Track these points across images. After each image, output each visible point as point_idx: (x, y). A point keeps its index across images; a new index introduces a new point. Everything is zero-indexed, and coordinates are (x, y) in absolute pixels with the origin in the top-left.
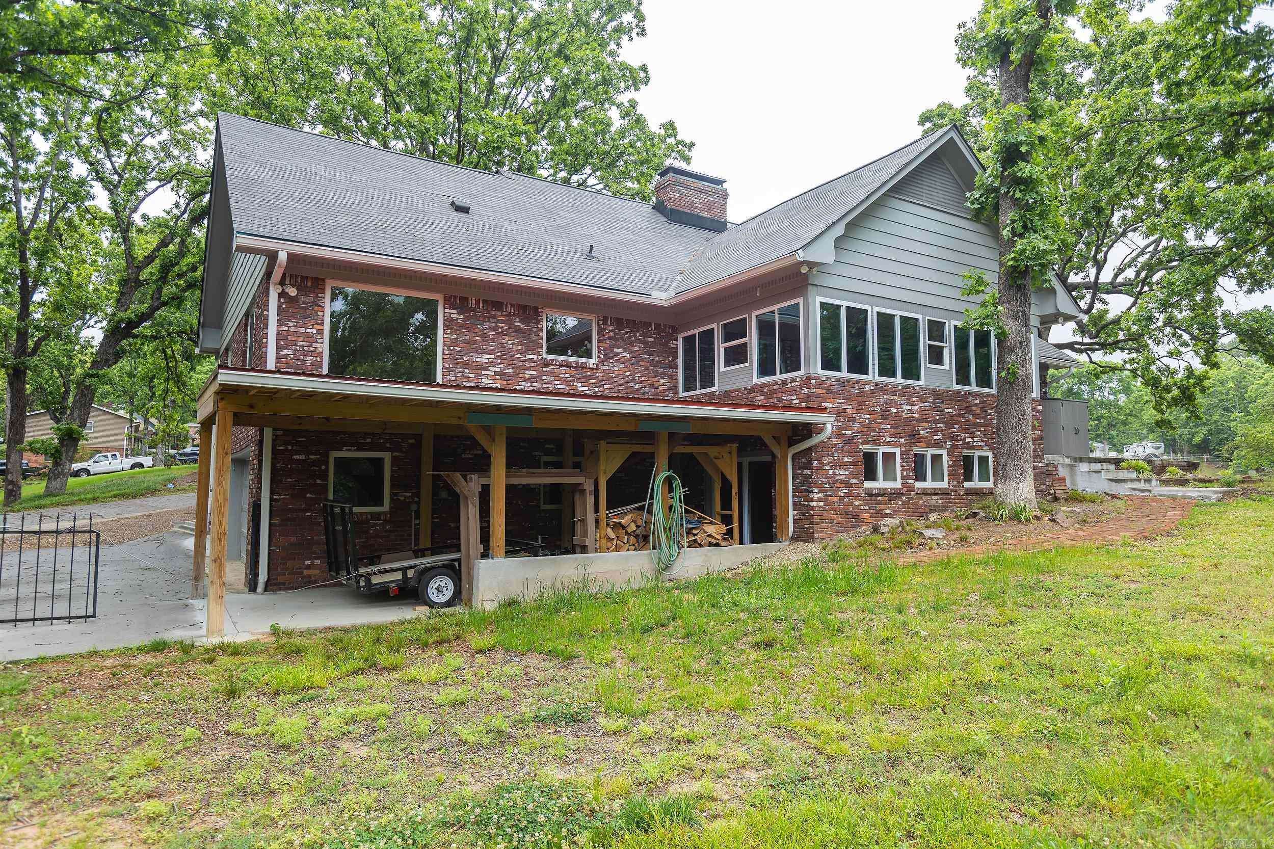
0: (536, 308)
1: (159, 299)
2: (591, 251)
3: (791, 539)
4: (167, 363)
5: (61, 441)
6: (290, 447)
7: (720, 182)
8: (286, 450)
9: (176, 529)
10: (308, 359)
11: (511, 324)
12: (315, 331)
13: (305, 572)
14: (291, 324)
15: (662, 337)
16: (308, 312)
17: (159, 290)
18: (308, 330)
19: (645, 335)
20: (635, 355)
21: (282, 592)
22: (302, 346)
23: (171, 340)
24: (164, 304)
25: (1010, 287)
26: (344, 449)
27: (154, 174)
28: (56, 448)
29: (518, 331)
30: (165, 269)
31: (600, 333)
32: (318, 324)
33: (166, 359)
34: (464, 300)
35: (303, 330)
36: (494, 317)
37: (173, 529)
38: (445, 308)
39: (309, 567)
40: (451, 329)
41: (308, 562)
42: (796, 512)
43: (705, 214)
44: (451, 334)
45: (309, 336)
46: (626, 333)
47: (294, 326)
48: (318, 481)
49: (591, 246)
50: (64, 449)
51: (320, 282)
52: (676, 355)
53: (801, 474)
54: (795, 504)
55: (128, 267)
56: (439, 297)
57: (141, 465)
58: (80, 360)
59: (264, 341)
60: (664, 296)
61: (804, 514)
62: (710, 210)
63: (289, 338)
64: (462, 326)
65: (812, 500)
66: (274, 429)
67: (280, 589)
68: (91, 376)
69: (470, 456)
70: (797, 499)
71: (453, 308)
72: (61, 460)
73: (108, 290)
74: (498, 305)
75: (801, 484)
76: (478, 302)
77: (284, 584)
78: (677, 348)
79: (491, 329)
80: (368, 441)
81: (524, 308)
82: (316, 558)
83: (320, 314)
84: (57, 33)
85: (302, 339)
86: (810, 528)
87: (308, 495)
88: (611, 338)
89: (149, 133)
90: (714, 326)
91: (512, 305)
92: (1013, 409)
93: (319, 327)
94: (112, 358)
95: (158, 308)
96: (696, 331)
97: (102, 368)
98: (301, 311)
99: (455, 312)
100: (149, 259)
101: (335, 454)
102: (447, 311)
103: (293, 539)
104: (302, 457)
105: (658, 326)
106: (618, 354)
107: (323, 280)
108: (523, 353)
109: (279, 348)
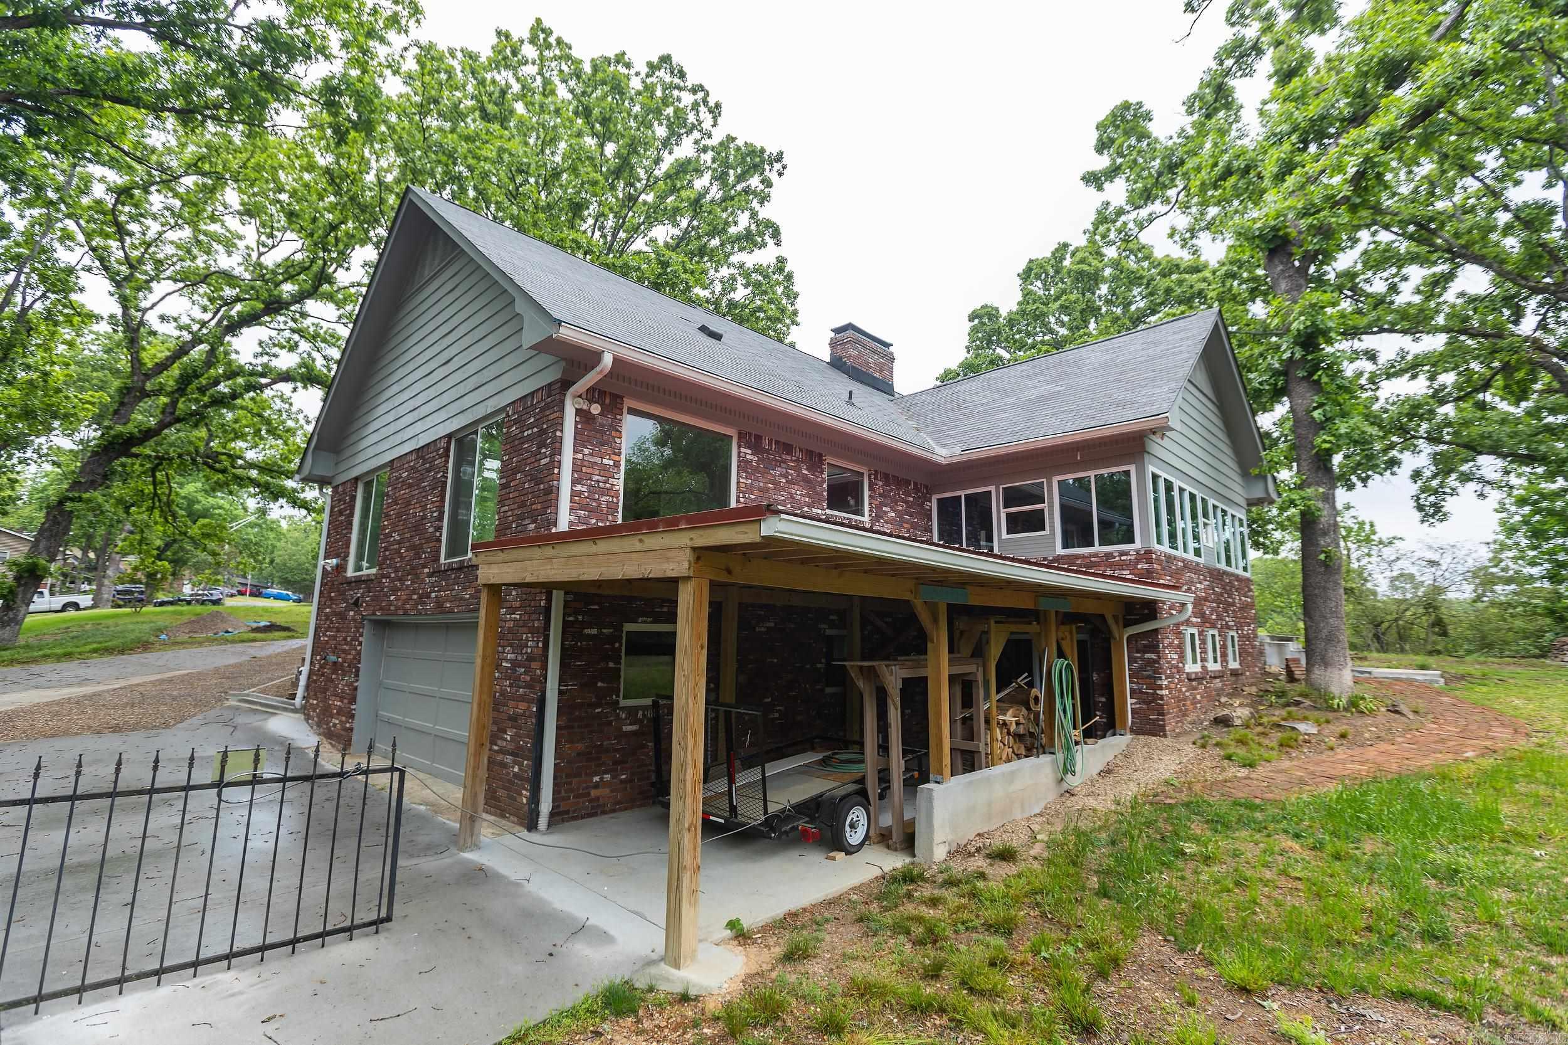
0: (820, 455)
1: (173, 413)
2: (850, 397)
3: (1132, 731)
4: (155, 489)
5: (17, 579)
6: (580, 618)
7: (888, 345)
8: (576, 620)
9: (233, 702)
10: (604, 498)
11: (798, 470)
12: (611, 463)
13: (594, 793)
14: (586, 451)
15: (919, 497)
16: (605, 438)
17: (174, 403)
18: (605, 461)
19: (907, 494)
20: (900, 514)
21: (567, 824)
22: (598, 481)
23: (182, 463)
24: (178, 420)
25: (1319, 468)
26: (640, 620)
27: (168, 273)
28: (10, 587)
29: (806, 480)
30: (186, 380)
31: (871, 489)
32: (615, 454)
33: (154, 483)
34: (759, 438)
35: (598, 460)
36: (784, 462)
37: (228, 703)
38: (739, 447)
39: (597, 786)
40: (746, 472)
41: (596, 779)
42: (1134, 701)
43: (877, 375)
44: (747, 478)
45: (604, 468)
46: (892, 490)
47: (591, 454)
48: (611, 665)
49: (851, 393)
50: (21, 589)
51: (619, 400)
52: (930, 519)
53: (1142, 659)
54: (1132, 691)
55: (133, 373)
56: (731, 432)
57: (76, 606)
58: (9, 479)
59: (556, 471)
60: (944, 452)
61: (1144, 702)
62: (881, 371)
63: (584, 469)
64: (756, 470)
65: (1161, 688)
66: (566, 593)
67: (563, 821)
68: (72, 500)
69: (763, 629)
70: (1135, 686)
71: (749, 448)
72: (15, 602)
73: (80, 399)
74: (788, 448)
75: (1142, 668)
76: (770, 444)
77: (567, 812)
78: (931, 510)
79: (781, 475)
80: (665, 609)
81: (810, 453)
82: (606, 772)
83: (618, 440)
84: (118, 77)
85: (597, 472)
86: (1158, 720)
87: (599, 684)
88: (881, 495)
89: (176, 224)
90: (992, 489)
91: (801, 450)
92: (1330, 593)
93: (616, 458)
94: (99, 479)
95: (168, 425)
96: (962, 493)
97: (87, 491)
98: (598, 435)
99: (749, 452)
100: (162, 366)
101: (629, 627)
102: (742, 450)
103: (580, 746)
104: (594, 631)
105: (915, 484)
106: (886, 513)
107: (622, 398)
108: (810, 506)
109: (574, 482)
